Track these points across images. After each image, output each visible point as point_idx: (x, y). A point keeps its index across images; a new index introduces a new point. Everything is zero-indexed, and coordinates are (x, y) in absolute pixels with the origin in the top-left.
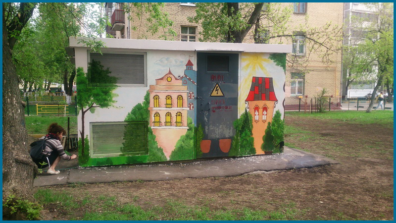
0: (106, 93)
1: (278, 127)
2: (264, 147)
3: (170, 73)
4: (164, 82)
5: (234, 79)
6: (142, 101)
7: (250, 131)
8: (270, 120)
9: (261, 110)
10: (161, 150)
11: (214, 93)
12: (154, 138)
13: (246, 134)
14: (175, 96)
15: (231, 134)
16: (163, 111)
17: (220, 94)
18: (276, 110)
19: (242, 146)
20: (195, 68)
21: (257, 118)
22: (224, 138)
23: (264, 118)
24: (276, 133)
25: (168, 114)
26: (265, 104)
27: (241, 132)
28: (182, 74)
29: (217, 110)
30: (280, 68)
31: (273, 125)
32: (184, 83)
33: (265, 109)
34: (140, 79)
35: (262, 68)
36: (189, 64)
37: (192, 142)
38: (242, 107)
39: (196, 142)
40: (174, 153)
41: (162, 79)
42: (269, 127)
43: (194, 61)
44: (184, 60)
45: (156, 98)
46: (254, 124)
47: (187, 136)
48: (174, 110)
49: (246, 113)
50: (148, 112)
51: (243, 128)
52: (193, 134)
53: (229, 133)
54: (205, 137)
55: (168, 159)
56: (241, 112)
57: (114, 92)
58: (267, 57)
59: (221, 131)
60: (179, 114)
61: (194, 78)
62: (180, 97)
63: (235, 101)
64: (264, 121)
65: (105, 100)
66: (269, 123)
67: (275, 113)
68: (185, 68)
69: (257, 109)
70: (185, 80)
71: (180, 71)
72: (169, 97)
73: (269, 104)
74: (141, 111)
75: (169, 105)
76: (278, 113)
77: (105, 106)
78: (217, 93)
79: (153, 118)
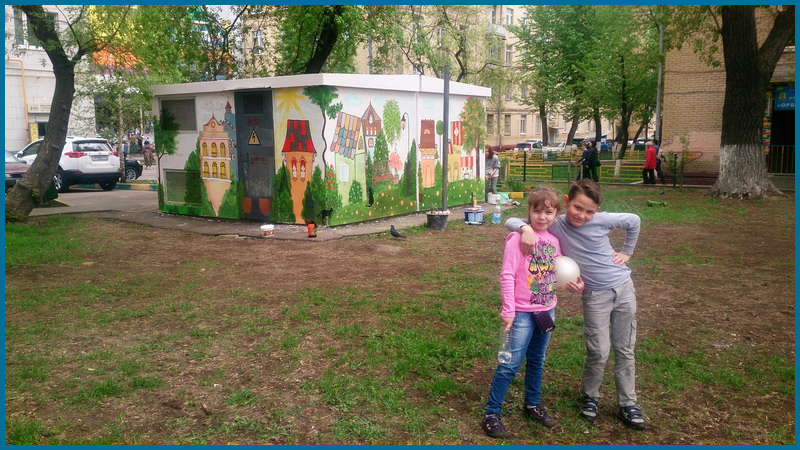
0: (172, 140)
1: (319, 189)
2: (305, 215)
3: (213, 118)
4: (209, 128)
5: (269, 123)
6: (194, 149)
7: (289, 192)
8: (309, 179)
9: (299, 164)
10: (210, 203)
11: (251, 142)
12: (205, 189)
13: (285, 195)
14: (218, 145)
15: (270, 194)
16: (209, 159)
17: (257, 142)
18: (315, 165)
19: (282, 211)
20: (233, 111)
21: (295, 174)
22: (264, 197)
23: (303, 175)
24: (317, 197)
25: (215, 164)
26: (303, 157)
27: (280, 190)
28: (223, 120)
29: (255, 162)
30: (317, 107)
31: (313, 186)
32: (226, 129)
33: (303, 163)
34: (193, 127)
35: (297, 108)
36: (228, 106)
37: (235, 197)
38: (280, 159)
39: (239, 199)
40: (222, 209)
41: (207, 125)
42: (308, 188)
43: (232, 104)
44: (223, 101)
45: (205, 145)
46: (292, 182)
47: (231, 191)
48: (219, 159)
49: (284, 168)
50: (200, 161)
51: (281, 187)
52: (235, 189)
53: (268, 191)
54: (246, 194)
55: (217, 215)
56: (278, 166)
57: (176, 139)
58: (300, 93)
59: (263, 189)
60: (223, 165)
61: (234, 124)
62: (223, 145)
63: (271, 151)
64: (303, 180)
65: (171, 147)
66: (308, 183)
67: (314, 169)
68: (224, 111)
69: (294, 162)
70: (225, 124)
71: (221, 116)
72: (214, 145)
73: (307, 156)
74: (195, 159)
75: (215, 154)
76: (317, 169)
77: (171, 153)
78: (254, 141)
79: (203, 169)
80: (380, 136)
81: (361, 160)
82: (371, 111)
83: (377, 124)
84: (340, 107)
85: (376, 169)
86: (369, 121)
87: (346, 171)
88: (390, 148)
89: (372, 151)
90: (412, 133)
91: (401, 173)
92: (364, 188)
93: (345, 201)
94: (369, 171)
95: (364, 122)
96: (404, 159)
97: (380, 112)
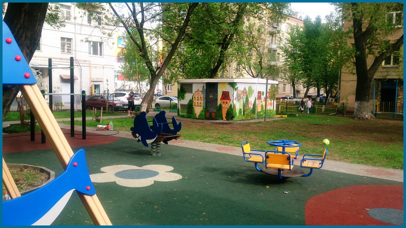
0: (184, 96)
1: (231, 110)
2: (226, 118)
3: (198, 90)
4: (197, 92)
5: (217, 92)
6: (191, 98)
7: (222, 111)
8: (228, 107)
10: (195, 114)
12: (194, 110)
13: (220, 112)
16: (196, 101)
19: (219, 116)
20: (205, 88)
21: (224, 106)
22: (213, 112)
23: (226, 106)
24: (230, 113)
25: (198, 103)
26: (226, 101)
27: (219, 110)
29: (211, 103)
30: (232, 88)
33: (227, 103)
34: (191, 92)
35: (226, 88)
36: (204, 87)
38: (219, 102)
39: (205, 113)
40: (199, 116)
42: (228, 110)
43: (205, 86)
44: (202, 85)
45: (195, 97)
46: (223, 108)
47: (203, 111)
50: (193, 102)
53: (215, 111)
54: (208, 112)
55: (197, 117)
56: (219, 104)
58: (227, 84)
59: (213, 110)
60: (200, 103)
61: (205, 92)
62: (201, 97)
63: (217, 100)
64: (226, 108)
69: (224, 103)
70: (202, 92)
71: (201, 89)
72: (198, 97)
73: (228, 101)
74: (191, 101)
75: (198, 100)
76: (231, 105)
77: (183, 99)
78: (211, 96)
79: (194, 104)
80: (247, 96)
81: (242, 102)
82: (245, 89)
83: (246, 92)
84: (238, 88)
85: (245, 105)
86: (244, 92)
87: (238, 106)
88: (249, 99)
89: (245, 100)
90: (255, 95)
91: (252, 107)
92: (242, 110)
93: (238, 114)
94: (244, 106)
95: (243, 92)
96: (253, 103)
97: (247, 89)
